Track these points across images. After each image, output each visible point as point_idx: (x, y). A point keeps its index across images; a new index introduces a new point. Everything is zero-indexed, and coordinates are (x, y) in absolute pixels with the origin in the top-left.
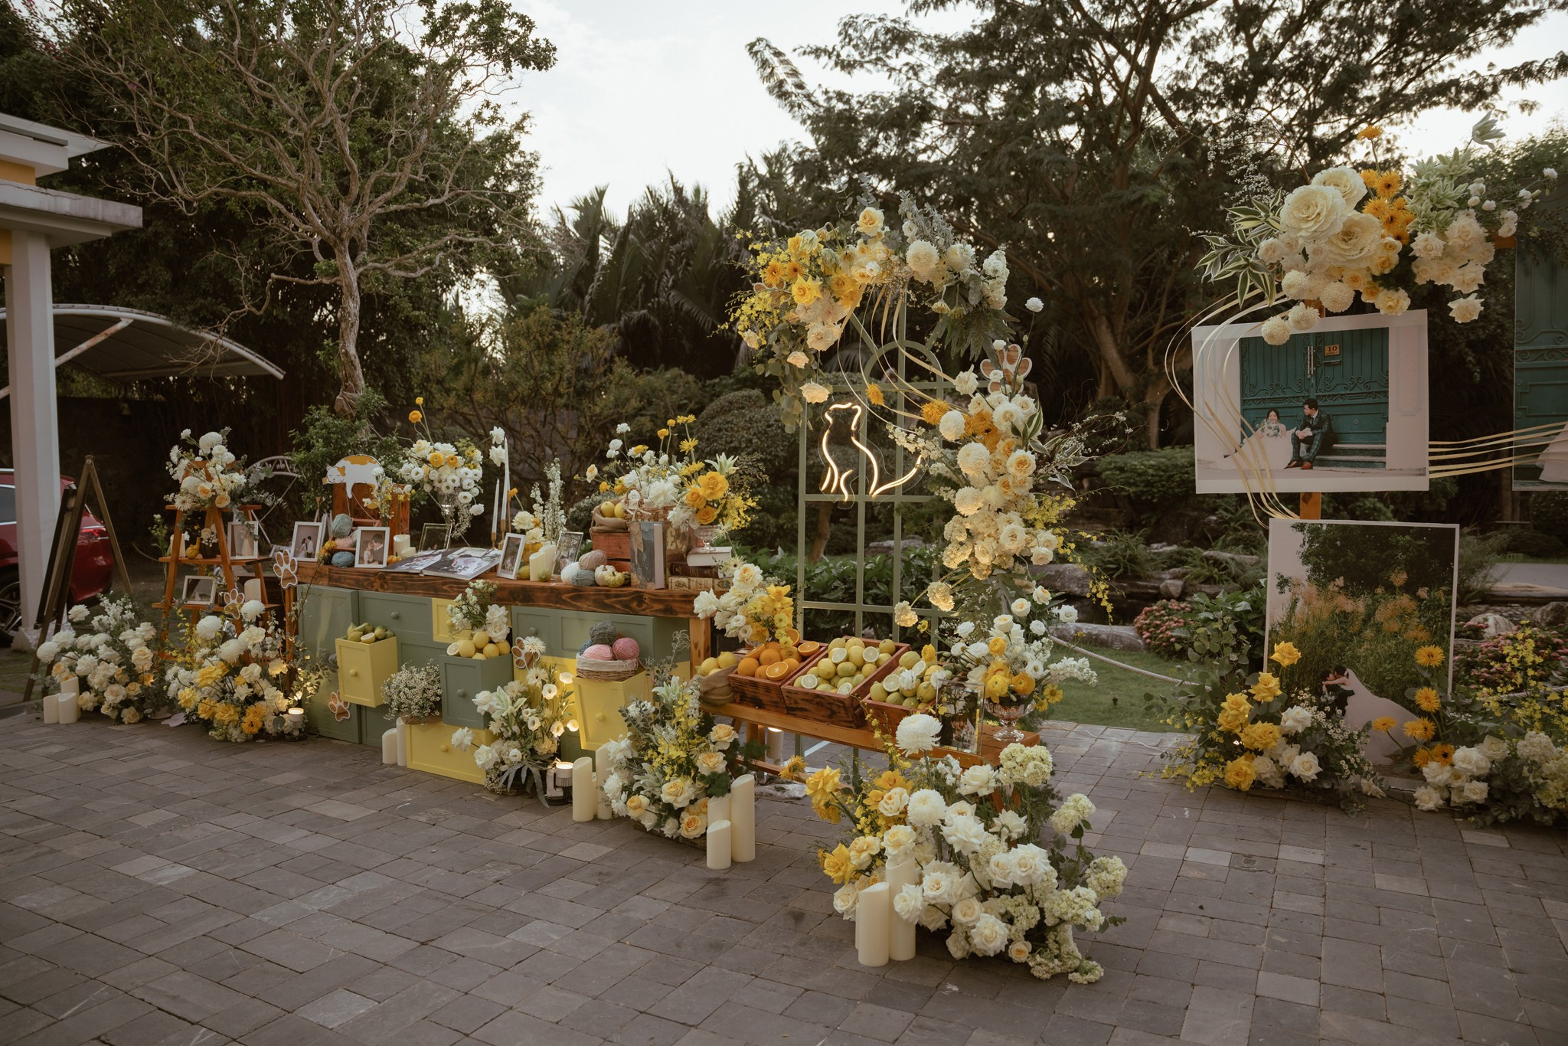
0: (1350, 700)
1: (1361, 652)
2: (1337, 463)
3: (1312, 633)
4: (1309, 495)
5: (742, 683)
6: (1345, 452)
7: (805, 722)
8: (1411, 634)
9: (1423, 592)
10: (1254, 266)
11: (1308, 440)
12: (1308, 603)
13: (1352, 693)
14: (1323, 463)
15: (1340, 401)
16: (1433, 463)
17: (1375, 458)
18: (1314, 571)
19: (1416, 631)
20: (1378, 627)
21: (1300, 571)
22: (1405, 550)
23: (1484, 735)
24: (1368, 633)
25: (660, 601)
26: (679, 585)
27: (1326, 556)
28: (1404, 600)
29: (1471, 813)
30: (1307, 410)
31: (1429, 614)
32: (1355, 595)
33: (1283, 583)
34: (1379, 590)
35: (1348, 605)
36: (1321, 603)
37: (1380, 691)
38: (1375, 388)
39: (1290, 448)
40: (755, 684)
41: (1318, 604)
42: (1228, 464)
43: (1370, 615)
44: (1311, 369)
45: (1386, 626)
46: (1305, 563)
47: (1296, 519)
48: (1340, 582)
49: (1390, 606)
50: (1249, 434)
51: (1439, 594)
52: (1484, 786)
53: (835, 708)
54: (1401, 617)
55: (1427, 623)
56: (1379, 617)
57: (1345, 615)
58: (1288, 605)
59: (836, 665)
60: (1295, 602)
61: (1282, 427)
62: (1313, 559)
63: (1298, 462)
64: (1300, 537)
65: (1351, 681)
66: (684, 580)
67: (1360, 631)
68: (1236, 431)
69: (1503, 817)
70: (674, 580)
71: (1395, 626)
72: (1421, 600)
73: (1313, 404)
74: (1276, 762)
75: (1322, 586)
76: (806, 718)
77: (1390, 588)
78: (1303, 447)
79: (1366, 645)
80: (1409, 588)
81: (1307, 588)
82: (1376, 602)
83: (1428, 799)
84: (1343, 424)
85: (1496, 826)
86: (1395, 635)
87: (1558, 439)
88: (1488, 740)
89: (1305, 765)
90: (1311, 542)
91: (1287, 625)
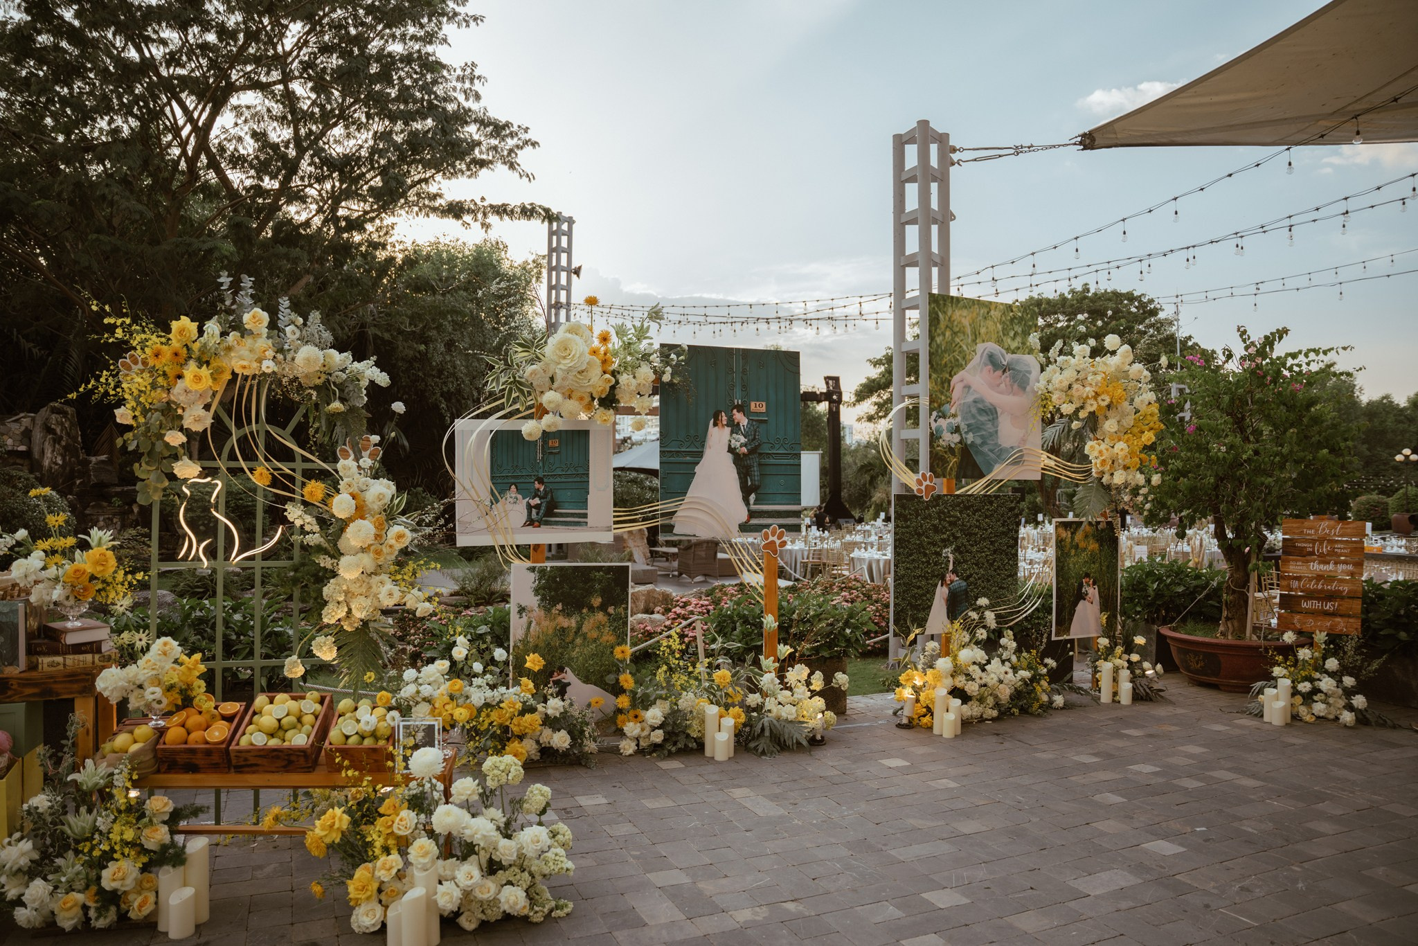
0: (568, 689)
1: (574, 654)
2: (557, 523)
3: (542, 645)
4: (538, 545)
5: (175, 752)
6: (562, 515)
7: (254, 776)
8: (605, 638)
9: (611, 610)
10: (521, 383)
11: (538, 507)
12: (538, 624)
13: (569, 684)
14: (547, 523)
15: (558, 480)
16: (616, 523)
17: (580, 520)
18: (542, 600)
19: (608, 637)
20: (584, 637)
21: (532, 601)
22: (600, 582)
23: (656, 699)
24: (579, 641)
25: (35, 685)
26: (51, 665)
27: (550, 589)
28: (600, 616)
29: (654, 751)
30: (537, 485)
31: (615, 624)
32: (569, 615)
33: (522, 610)
34: (585, 611)
35: (564, 622)
36: (547, 623)
37: (586, 680)
38: (581, 471)
39: (525, 512)
40: (193, 751)
41: (545, 623)
42: (481, 524)
43: (579, 628)
44: (540, 456)
45: (589, 635)
46: (536, 595)
47: (529, 564)
48: (559, 606)
49: (592, 621)
50: (497, 501)
51: (621, 610)
52: (661, 732)
53: (293, 758)
54: (598, 628)
55: (614, 630)
56: (585, 629)
57: (563, 629)
58: (525, 626)
59: (279, 720)
60: (530, 623)
61: (520, 497)
62: (541, 592)
63: (530, 522)
64: (532, 576)
65: (569, 676)
66: (59, 659)
67: (573, 640)
68: (486, 497)
69: (674, 749)
70: (45, 661)
71: (595, 634)
72: (610, 615)
73: (541, 481)
74: (538, 742)
75: (548, 610)
76: (254, 772)
77: (591, 609)
78: (534, 511)
79: (577, 650)
80: (603, 608)
81: (538, 613)
82: (583, 618)
83: (628, 747)
84: (562, 496)
85: (670, 755)
86: (595, 640)
87: (682, 507)
88: (658, 702)
89: (561, 740)
90: (540, 579)
91: (525, 641)
